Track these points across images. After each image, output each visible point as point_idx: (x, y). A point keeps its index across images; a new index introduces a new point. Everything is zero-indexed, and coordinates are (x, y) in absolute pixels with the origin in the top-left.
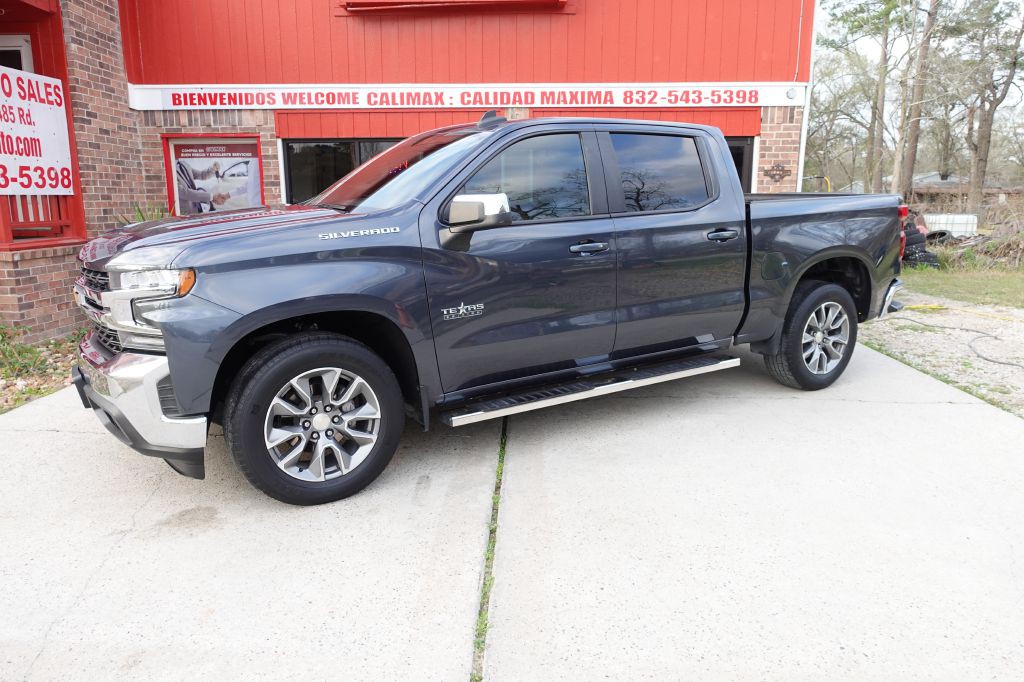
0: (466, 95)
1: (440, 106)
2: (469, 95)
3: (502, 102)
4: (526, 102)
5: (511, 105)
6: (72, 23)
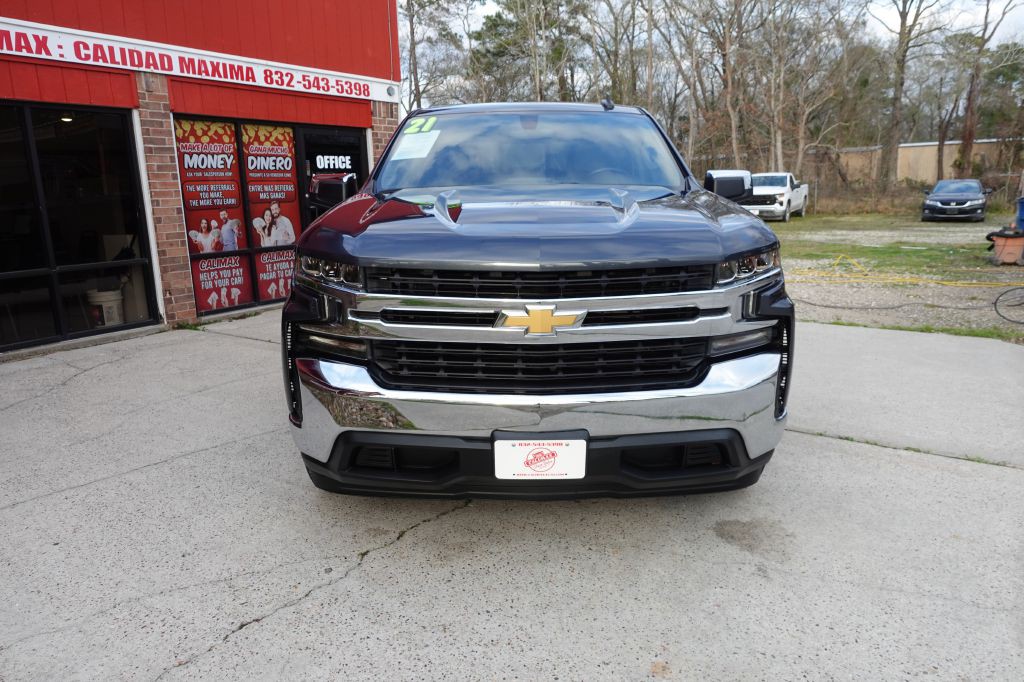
0: (81, 46)
1: (43, 56)
2: (86, 47)
3: (133, 64)
4: (163, 68)
5: (143, 69)
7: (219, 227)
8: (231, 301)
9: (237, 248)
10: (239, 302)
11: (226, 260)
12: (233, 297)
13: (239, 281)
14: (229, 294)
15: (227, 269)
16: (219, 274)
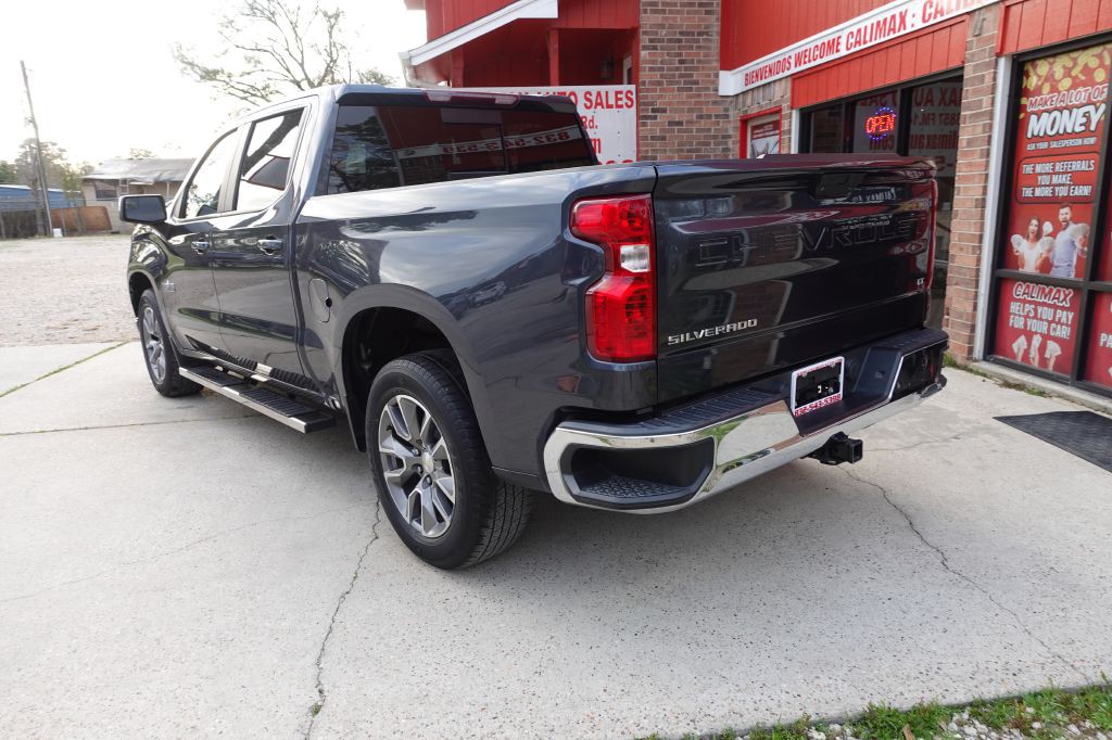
0: (927, 7)
1: (903, 32)
2: (931, 4)
5: (975, 7)
6: (645, 33)
7: (1053, 235)
8: (1044, 361)
9: (1072, 277)
10: (1055, 368)
11: (1051, 291)
12: (1047, 355)
13: (1064, 332)
14: (1042, 348)
15: (1049, 306)
16: (1036, 310)
